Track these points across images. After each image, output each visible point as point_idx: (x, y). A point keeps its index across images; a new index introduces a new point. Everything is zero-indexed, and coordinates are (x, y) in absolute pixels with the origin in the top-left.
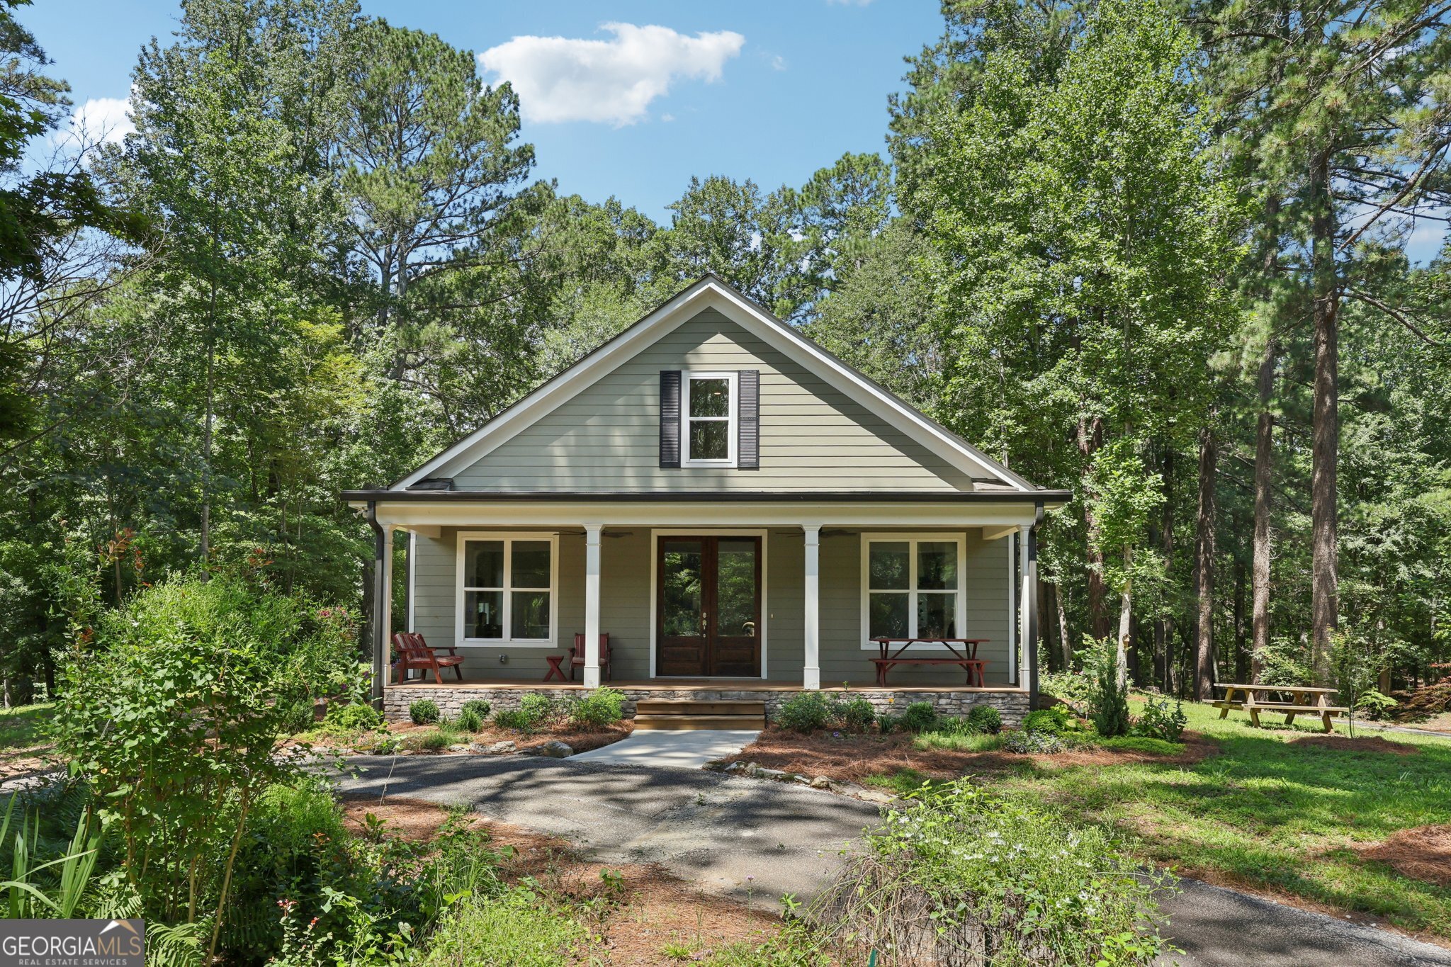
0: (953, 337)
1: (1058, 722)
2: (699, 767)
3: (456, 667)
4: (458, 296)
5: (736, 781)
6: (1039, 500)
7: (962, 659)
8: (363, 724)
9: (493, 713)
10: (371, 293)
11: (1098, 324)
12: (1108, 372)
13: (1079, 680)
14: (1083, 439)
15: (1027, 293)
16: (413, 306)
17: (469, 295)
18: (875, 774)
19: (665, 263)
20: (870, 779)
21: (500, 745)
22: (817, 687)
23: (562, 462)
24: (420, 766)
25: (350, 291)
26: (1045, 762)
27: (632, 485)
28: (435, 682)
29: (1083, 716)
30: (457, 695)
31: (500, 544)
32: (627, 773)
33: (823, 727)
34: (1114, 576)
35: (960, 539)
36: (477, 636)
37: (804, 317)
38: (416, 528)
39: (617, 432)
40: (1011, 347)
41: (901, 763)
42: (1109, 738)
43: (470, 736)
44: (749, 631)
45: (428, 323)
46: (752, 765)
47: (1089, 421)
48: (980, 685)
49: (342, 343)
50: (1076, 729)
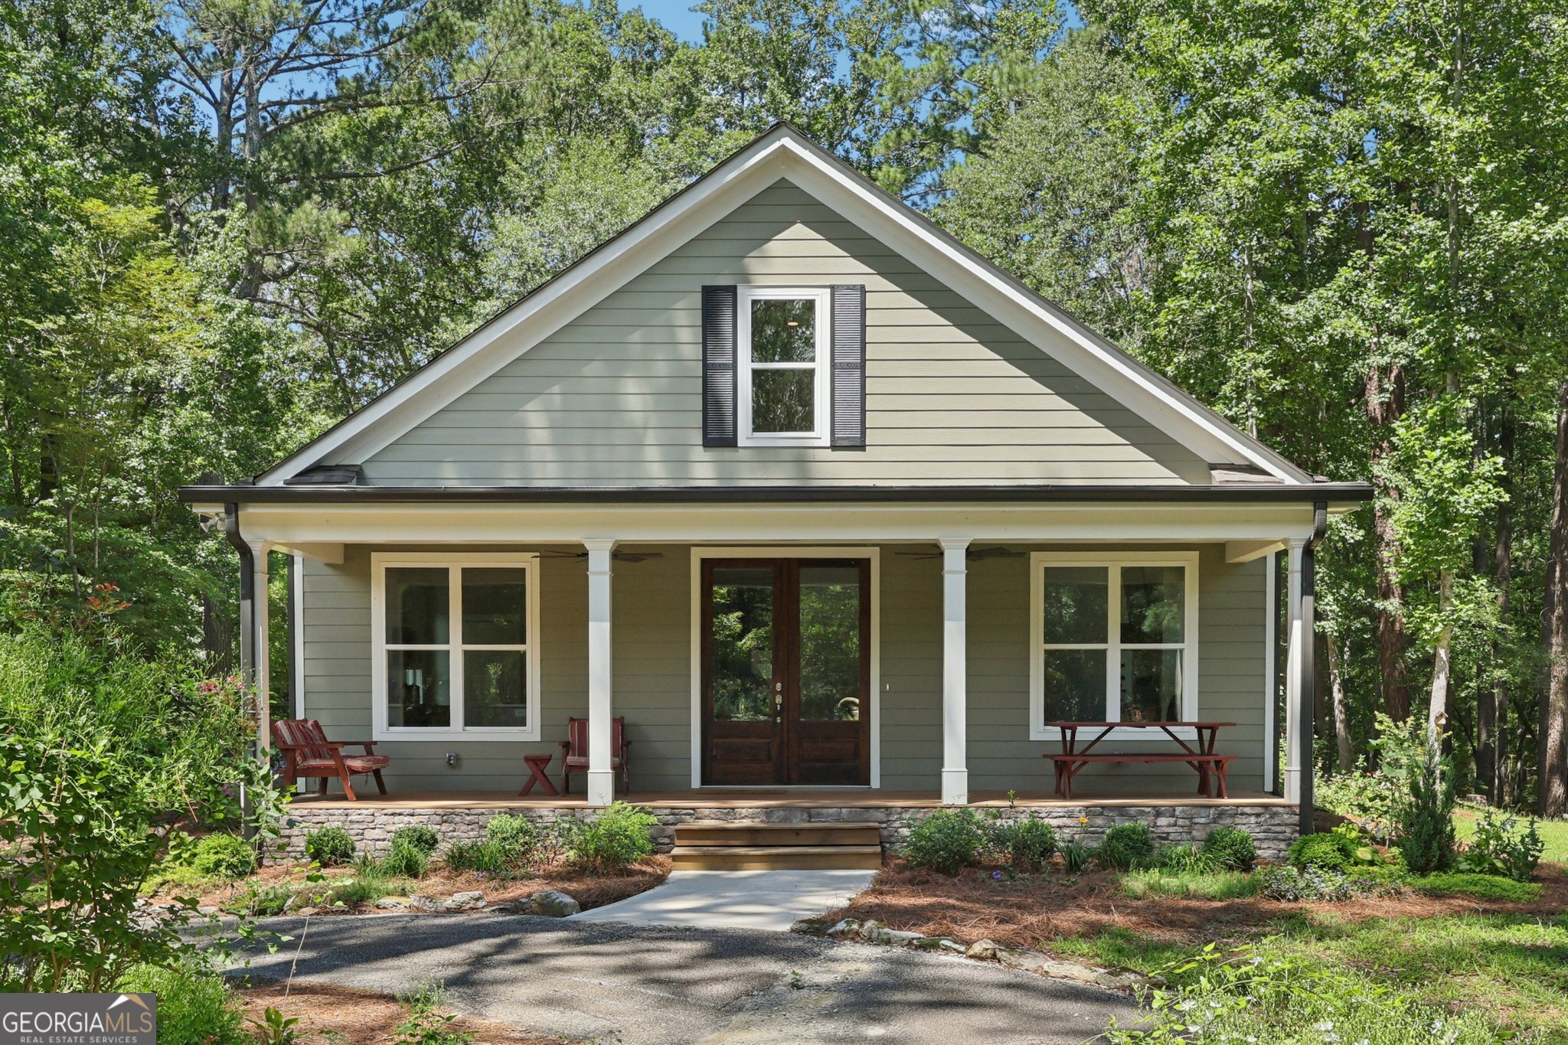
0: (1171, 231)
1: (1344, 851)
2: (785, 927)
3: (377, 773)
4: (347, 158)
5: (846, 950)
6: (1321, 499)
7: (1191, 753)
8: (230, 866)
9: (444, 847)
10: (200, 152)
11: (1404, 210)
12: (1422, 289)
13: (1374, 784)
14: (1375, 400)
15: (1292, 157)
16: (273, 176)
17: (366, 156)
18: (1066, 935)
19: (693, 104)
20: (1059, 944)
21: (459, 898)
22: (963, 801)
23: (541, 436)
24: (333, 932)
25: (166, 150)
26: (1326, 914)
27: (657, 475)
28: (344, 798)
29: (1382, 842)
30: (381, 819)
31: (445, 572)
32: (671, 938)
33: (974, 864)
34: (1424, 620)
35: (1190, 562)
36: (407, 723)
37: (923, 196)
38: (303, 546)
39: (631, 386)
40: (1263, 249)
41: (1105, 918)
42: (1423, 875)
43: (410, 883)
44: (850, 712)
45: (299, 204)
46: (870, 924)
47: (1385, 370)
48: (1220, 795)
49: (157, 239)
50: (1372, 863)
